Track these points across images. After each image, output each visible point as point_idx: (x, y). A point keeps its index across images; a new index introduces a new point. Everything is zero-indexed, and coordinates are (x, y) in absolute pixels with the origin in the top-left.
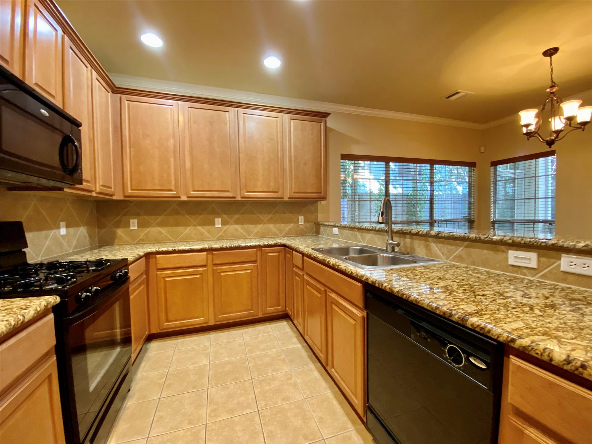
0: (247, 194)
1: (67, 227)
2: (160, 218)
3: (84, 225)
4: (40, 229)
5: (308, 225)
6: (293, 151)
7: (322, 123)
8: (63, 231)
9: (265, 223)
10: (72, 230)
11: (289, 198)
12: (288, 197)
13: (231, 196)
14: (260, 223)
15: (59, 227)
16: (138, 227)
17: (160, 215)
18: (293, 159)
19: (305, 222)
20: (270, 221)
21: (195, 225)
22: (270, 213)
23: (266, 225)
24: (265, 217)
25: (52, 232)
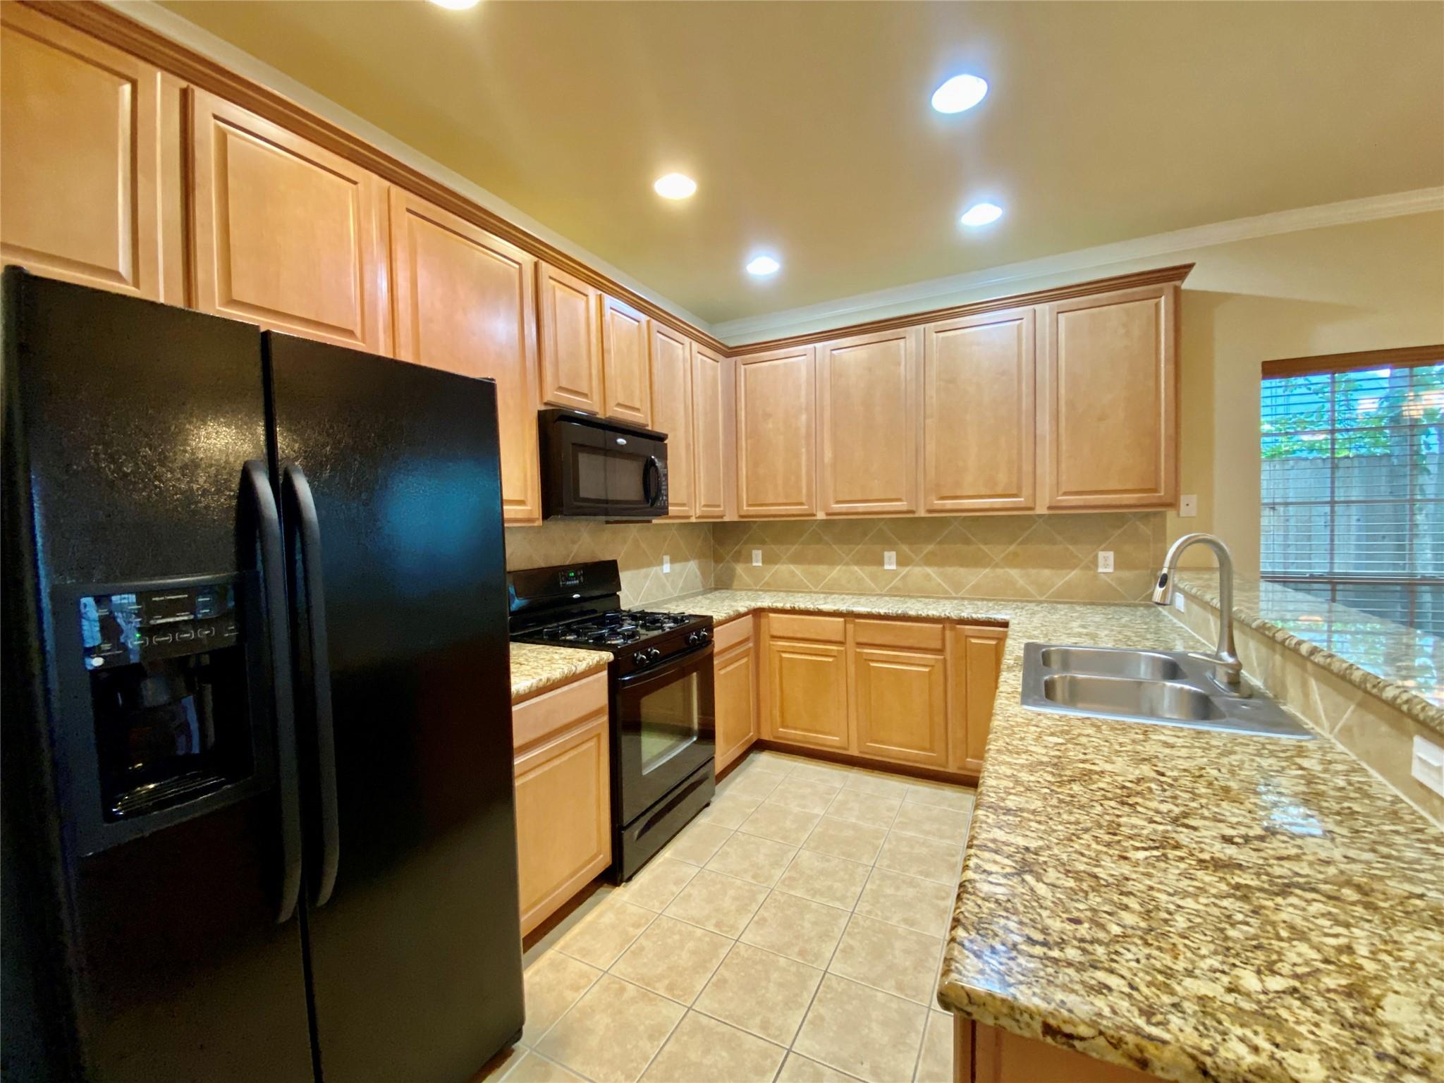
0: (939, 504)
1: (672, 561)
2: (793, 549)
3: (695, 558)
4: (639, 566)
5: (1126, 574)
6: (1062, 391)
7: (1163, 298)
8: (667, 568)
9: (997, 566)
10: (678, 566)
11: (1050, 508)
12: (1048, 505)
13: (905, 508)
14: (985, 566)
15: (661, 563)
16: (763, 562)
17: (793, 544)
18: (1063, 409)
19: (1117, 566)
20: (1011, 561)
21: (847, 564)
22: (1011, 543)
23: (999, 571)
24: (997, 551)
25: (654, 570)
